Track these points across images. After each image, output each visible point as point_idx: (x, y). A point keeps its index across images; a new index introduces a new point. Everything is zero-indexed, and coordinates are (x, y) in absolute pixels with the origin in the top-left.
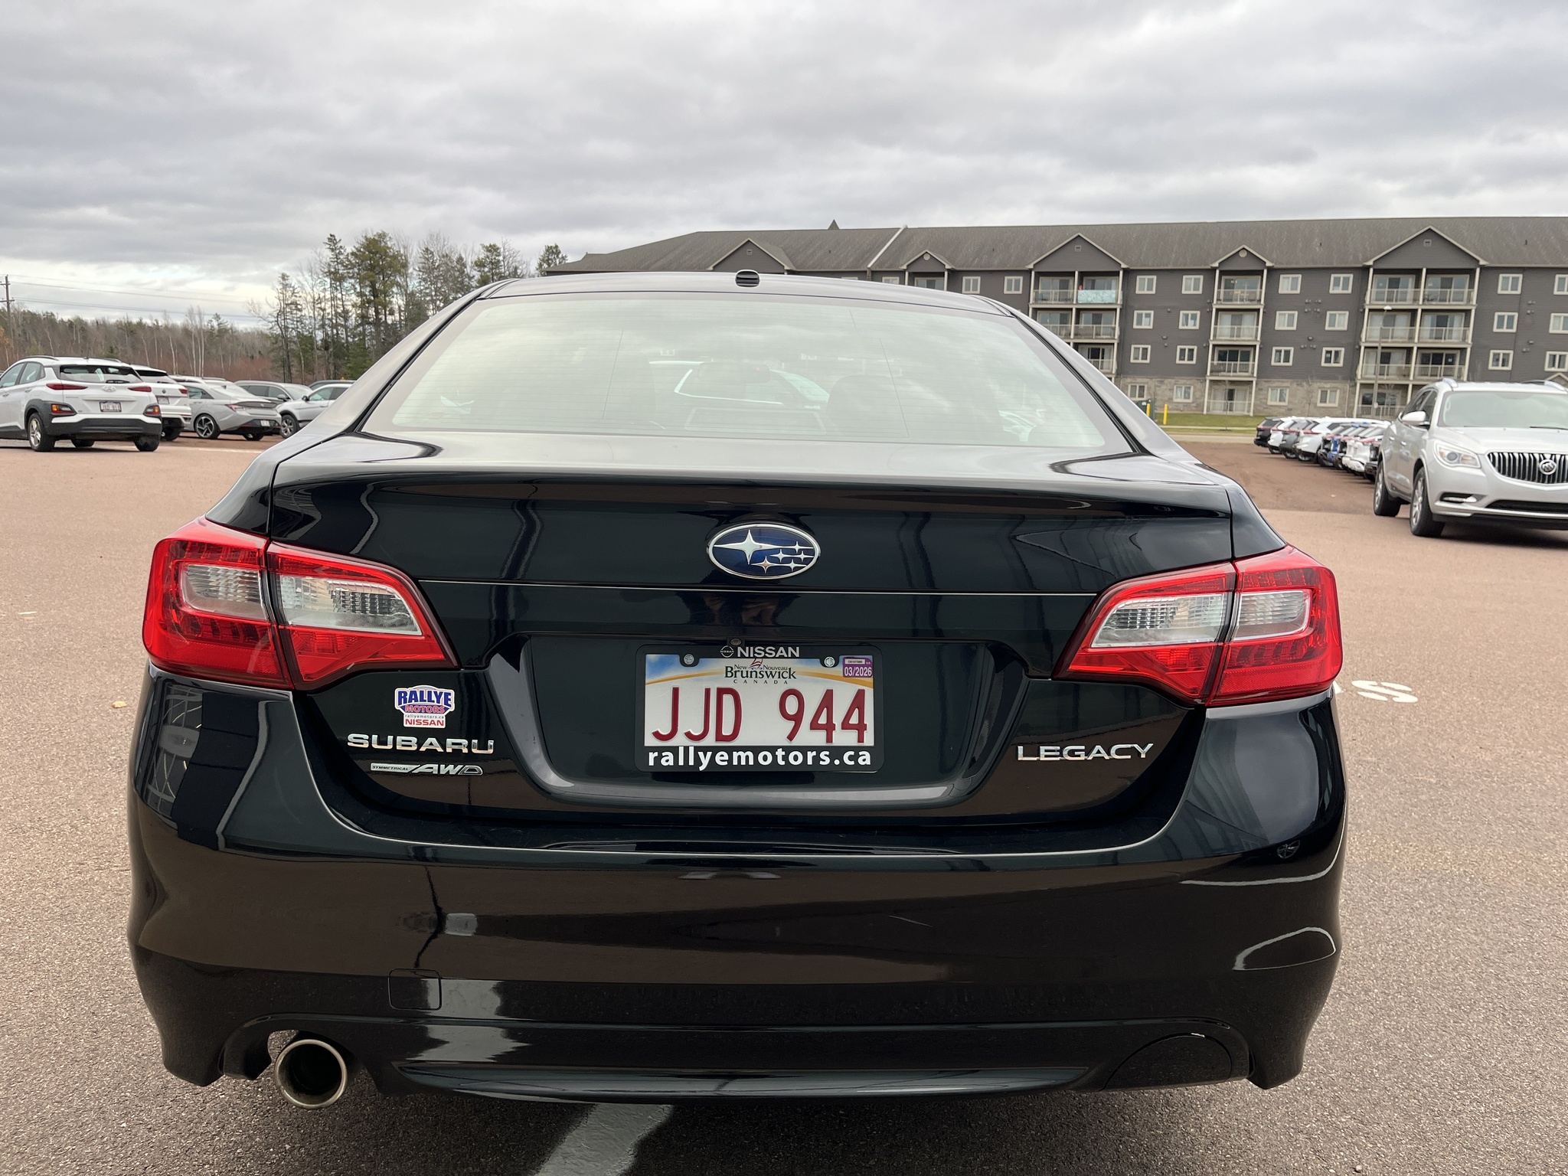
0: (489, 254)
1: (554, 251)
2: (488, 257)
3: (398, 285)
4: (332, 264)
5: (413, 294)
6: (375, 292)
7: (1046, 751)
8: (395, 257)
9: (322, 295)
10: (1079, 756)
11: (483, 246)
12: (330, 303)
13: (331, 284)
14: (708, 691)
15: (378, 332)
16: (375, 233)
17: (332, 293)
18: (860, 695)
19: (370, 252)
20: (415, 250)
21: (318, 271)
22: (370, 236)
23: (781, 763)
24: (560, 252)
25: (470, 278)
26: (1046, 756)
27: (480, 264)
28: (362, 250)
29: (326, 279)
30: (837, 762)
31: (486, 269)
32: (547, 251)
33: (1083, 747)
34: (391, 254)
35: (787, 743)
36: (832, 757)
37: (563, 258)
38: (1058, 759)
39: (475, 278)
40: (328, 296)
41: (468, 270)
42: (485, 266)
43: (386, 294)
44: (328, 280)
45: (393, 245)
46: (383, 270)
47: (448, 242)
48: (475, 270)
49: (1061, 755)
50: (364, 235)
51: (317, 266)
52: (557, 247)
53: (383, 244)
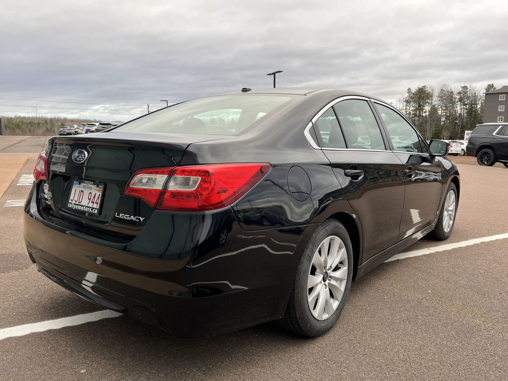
0: (463, 89)
1: (491, 86)
2: (463, 90)
3: (429, 103)
4: (407, 97)
5: (434, 106)
6: (420, 106)
7: (121, 215)
8: (428, 93)
9: (403, 108)
10: (127, 218)
11: (461, 87)
12: (405, 110)
13: (406, 104)
14: (80, 190)
15: (419, 119)
16: (422, 86)
17: (406, 107)
18: (100, 194)
19: (419, 93)
20: (436, 90)
21: (402, 100)
22: (420, 87)
23: (84, 210)
24: (494, 86)
25: (455, 98)
26: (121, 217)
27: (459, 93)
28: (417, 92)
29: (404, 103)
30: (92, 211)
31: (462, 95)
32: (488, 86)
33: (129, 216)
34: (427, 93)
35: (87, 205)
36: (92, 210)
37: (495, 88)
38: (123, 218)
39: (457, 98)
40: (404, 108)
41: (455, 96)
42: (461, 94)
43: (423, 106)
44: (405, 103)
45: (428, 90)
46: (423, 98)
47: (449, 87)
48: (457, 95)
49: (124, 217)
50: (418, 87)
51: (402, 99)
52: (493, 84)
53: (424, 90)
